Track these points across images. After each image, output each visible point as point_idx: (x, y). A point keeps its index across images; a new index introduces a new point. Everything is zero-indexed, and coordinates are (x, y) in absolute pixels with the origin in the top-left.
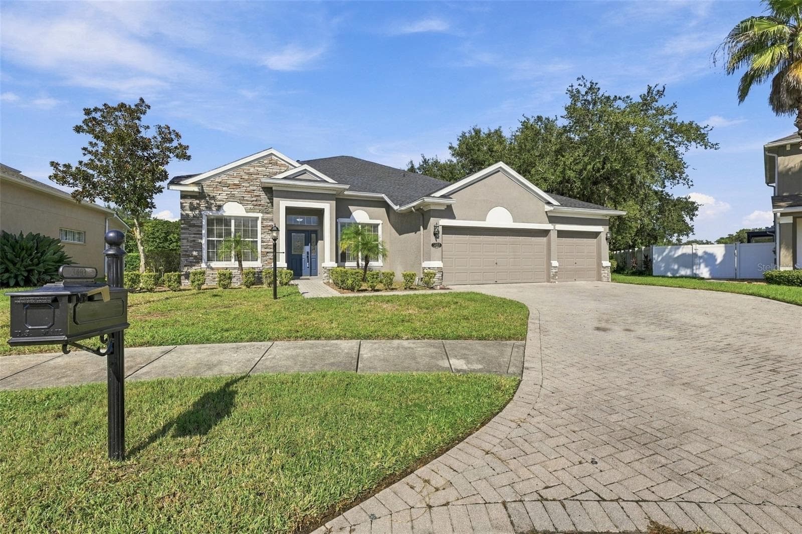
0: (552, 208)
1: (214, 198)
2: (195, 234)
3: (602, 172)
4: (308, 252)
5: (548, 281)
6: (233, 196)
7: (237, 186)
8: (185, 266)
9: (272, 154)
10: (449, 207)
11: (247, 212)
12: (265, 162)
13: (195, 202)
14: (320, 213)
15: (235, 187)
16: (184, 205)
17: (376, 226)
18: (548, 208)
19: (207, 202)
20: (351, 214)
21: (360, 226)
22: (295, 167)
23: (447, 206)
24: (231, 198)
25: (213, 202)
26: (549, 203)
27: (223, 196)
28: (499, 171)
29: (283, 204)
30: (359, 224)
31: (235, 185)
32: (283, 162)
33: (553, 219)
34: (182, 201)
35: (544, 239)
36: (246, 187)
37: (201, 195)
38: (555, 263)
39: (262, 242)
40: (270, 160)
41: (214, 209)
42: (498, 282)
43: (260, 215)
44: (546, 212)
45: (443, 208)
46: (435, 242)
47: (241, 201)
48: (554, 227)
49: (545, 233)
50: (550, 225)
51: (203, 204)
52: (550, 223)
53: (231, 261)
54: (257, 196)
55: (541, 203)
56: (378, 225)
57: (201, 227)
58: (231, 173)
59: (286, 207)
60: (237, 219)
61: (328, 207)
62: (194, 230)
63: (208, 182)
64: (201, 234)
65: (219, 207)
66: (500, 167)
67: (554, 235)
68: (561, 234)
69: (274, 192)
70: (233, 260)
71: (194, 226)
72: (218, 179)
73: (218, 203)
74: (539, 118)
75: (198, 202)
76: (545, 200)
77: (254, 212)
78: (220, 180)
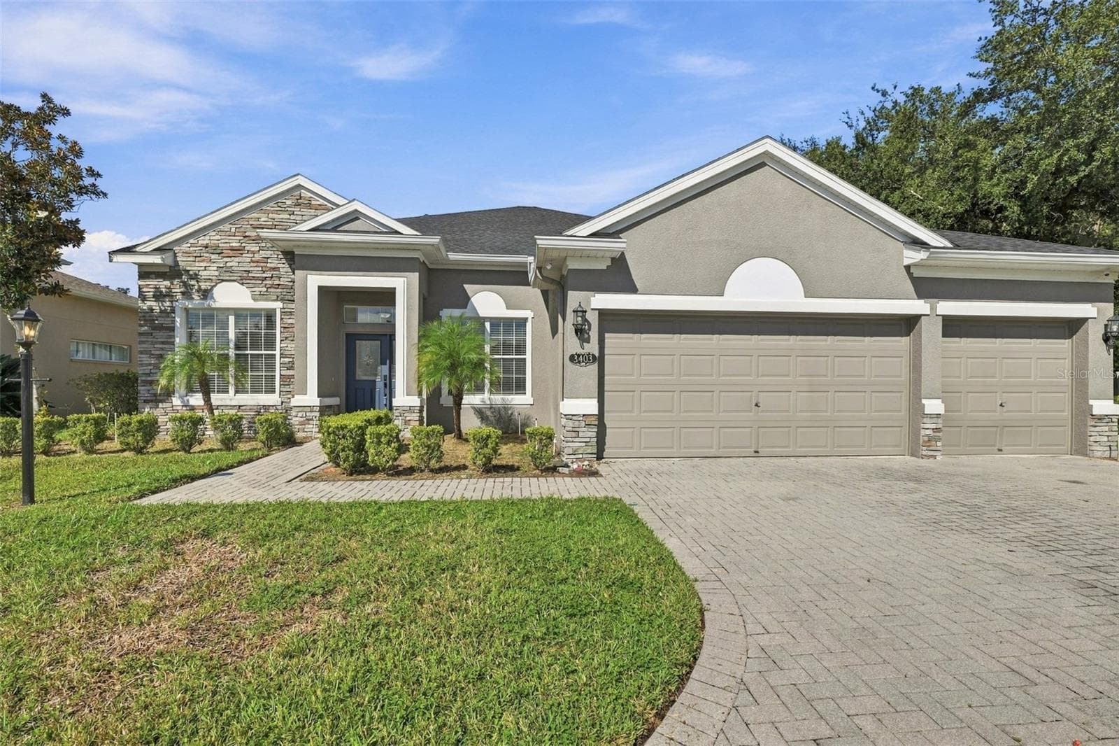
0: (922, 255)
1: (195, 277)
2: (163, 343)
3: (1084, 171)
4: (385, 376)
5: (913, 454)
6: (229, 270)
7: (239, 251)
8: (145, 401)
9: (299, 187)
10: (619, 262)
11: (255, 300)
12: (288, 202)
13: (164, 284)
14: (386, 298)
15: (231, 253)
16: (144, 290)
17: (521, 323)
18: (913, 256)
19: (185, 284)
20: (468, 299)
21: (487, 325)
22: (338, 206)
23: (613, 259)
24: (226, 275)
25: (193, 282)
26: (917, 243)
27: (212, 271)
28: (763, 165)
29: (315, 281)
30: (485, 319)
31: (232, 249)
32: (322, 202)
33: (926, 287)
34: (140, 283)
35: (903, 342)
36: (254, 253)
37: (173, 272)
38: (933, 406)
39: (282, 356)
40: (299, 200)
41: (195, 296)
42: (762, 451)
43: (278, 305)
44: (908, 268)
45: (603, 265)
46: (580, 351)
47: (244, 280)
48: (933, 308)
49: (907, 324)
50: (922, 301)
51: (177, 289)
52: (920, 297)
53: (228, 392)
54: (274, 269)
55: (893, 246)
56: (525, 320)
57: (172, 329)
58: (226, 227)
59: (319, 287)
60: (240, 314)
61: (404, 286)
62: (161, 336)
63: (185, 247)
64: (173, 343)
65: (206, 294)
66: (766, 153)
67: (930, 331)
68: (953, 327)
69: (296, 258)
70: (232, 390)
71: (161, 328)
72: (203, 240)
73: (204, 285)
74: (916, 92)
75: (167, 283)
76: (905, 234)
77: (267, 300)
78: (205, 242)
